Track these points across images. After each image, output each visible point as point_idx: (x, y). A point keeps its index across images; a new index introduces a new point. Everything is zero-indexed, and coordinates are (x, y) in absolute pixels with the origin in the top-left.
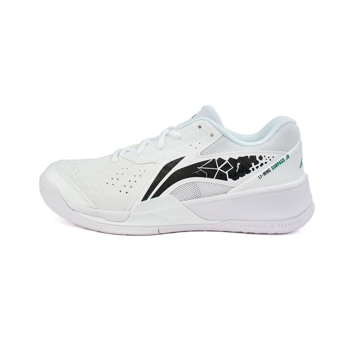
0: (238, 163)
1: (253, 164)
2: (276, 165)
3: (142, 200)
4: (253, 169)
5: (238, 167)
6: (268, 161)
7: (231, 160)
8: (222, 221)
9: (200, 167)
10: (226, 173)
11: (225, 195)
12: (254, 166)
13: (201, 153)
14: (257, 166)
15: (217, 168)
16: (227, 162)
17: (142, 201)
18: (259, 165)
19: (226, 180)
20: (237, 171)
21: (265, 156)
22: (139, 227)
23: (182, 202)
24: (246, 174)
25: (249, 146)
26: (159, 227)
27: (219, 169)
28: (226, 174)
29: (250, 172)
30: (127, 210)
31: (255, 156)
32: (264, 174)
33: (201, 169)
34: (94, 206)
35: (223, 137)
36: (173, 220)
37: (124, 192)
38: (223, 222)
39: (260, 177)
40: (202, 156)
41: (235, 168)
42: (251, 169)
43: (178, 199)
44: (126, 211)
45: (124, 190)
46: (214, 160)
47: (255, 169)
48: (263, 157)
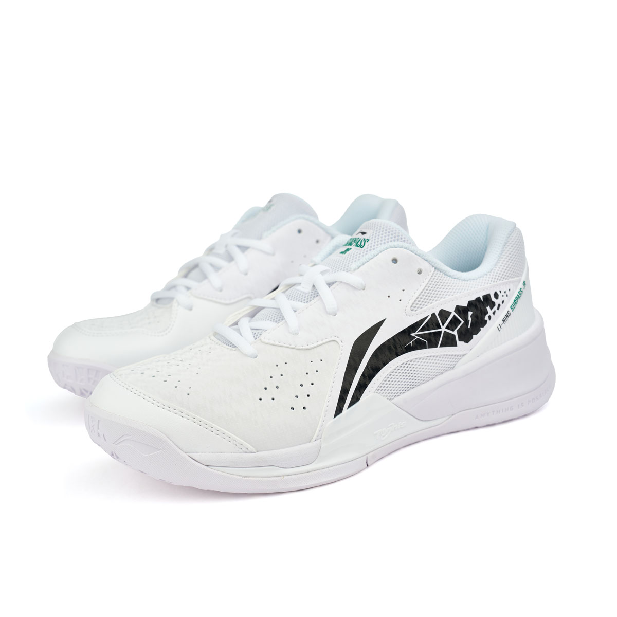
0: (469, 312)
1: (488, 308)
2: (515, 302)
3: (336, 416)
4: (490, 317)
5: (470, 319)
6: (505, 298)
7: (459, 309)
8: (448, 417)
9: (415, 332)
10: (455, 333)
11: (452, 372)
12: (490, 312)
13: (411, 307)
14: (493, 310)
15: (441, 328)
16: (453, 314)
17: (334, 417)
18: (495, 308)
19: (456, 345)
20: (469, 327)
21: (500, 292)
22: (340, 464)
23: (393, 401)
24: (481, 328)
25: (474, 279)
26: (368, 455)
27: (443, 329)
28: (454, 336)
29: (486, 322)
30: (314, 439)
31: (489, 294)
32: (504, 321)
33: (417, 335)
34: (251, 448)
35: (436, 272)
36: (383, 436)
37: (299, 408)
38: (450, 418)
39: (500, 328)
40: (413, 312)
41: (466, 322)
42: (486, 318)
43: (387, 397)
44: (310, 442)
45: (298, 404)
46: (434, 315)
47: (492, 315)
48: (499, 293)
